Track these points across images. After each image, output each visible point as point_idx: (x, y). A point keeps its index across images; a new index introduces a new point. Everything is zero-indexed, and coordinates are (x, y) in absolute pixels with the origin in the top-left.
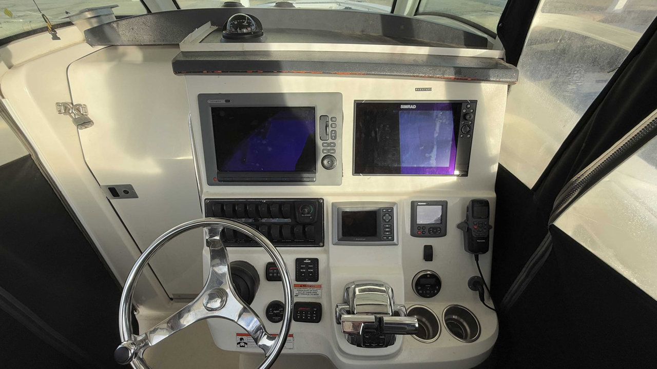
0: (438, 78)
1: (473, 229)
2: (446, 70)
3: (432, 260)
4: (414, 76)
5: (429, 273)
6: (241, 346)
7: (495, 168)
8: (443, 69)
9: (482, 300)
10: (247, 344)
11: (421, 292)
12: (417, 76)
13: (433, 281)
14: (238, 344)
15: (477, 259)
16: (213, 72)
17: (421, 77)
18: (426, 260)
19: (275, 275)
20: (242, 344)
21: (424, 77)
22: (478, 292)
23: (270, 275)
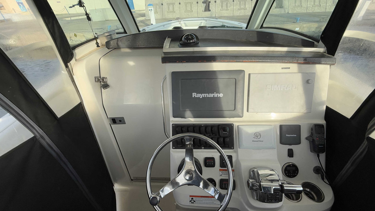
0: (295, 62)
1: (316, 140)
2: (299, 59)
3: (293, 157)
4: (282, 62)
5: (291, 164)
6: (192, 203)
7: (325, 108)
8: (297, 58)
9: (323, 179)
10: (195, 201)
11: (287, 174)
12: (284, 62)
13: (294, 168)
14: (190, 201)
15: (318, 156)
16: (181, 62)
17: (286, 62)
18: (289, 157)
19: (210, 164)
20: (192, 202)
21: (287, 62)
22: (320, 175)
23: (208, 164)
